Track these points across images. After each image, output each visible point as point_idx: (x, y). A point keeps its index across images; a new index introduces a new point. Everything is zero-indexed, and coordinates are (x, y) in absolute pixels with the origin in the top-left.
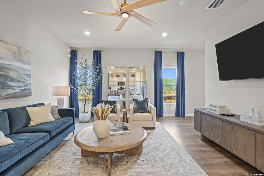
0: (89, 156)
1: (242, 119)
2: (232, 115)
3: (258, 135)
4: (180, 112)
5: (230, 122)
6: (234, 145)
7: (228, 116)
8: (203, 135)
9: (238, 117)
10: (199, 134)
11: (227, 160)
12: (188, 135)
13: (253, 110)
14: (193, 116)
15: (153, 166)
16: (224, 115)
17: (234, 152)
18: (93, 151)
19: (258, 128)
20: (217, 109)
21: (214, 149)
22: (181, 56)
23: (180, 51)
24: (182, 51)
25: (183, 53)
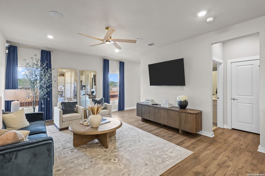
0: (81, 145)
1: (162, 106)
2: (157, 104)
3: (169, 111)
4: (121, 107)
5: (158, 107)
6: (159, 118)
7: (156, 105)
8: (143, 118)
9: (160, 105)
10: (140, 118)
11: (156, 127)
12: (133, 120)
13: (166, 100)
14: (136, 108)
15: (126, 138)
16: (153, 105)
17: (160, 122)
18: (100, 133)
19: (168, 108)
20: (150, 102)
21: (149, 124)
22: (122, 64)
23: (121, 61)
24: (123, 61)
25: (124, 63)
